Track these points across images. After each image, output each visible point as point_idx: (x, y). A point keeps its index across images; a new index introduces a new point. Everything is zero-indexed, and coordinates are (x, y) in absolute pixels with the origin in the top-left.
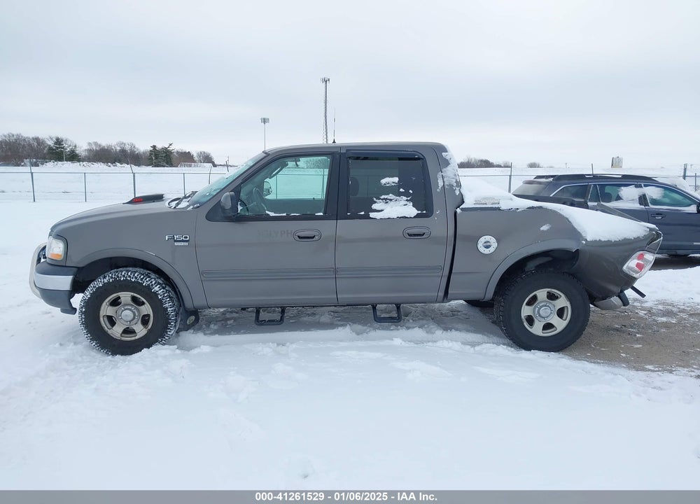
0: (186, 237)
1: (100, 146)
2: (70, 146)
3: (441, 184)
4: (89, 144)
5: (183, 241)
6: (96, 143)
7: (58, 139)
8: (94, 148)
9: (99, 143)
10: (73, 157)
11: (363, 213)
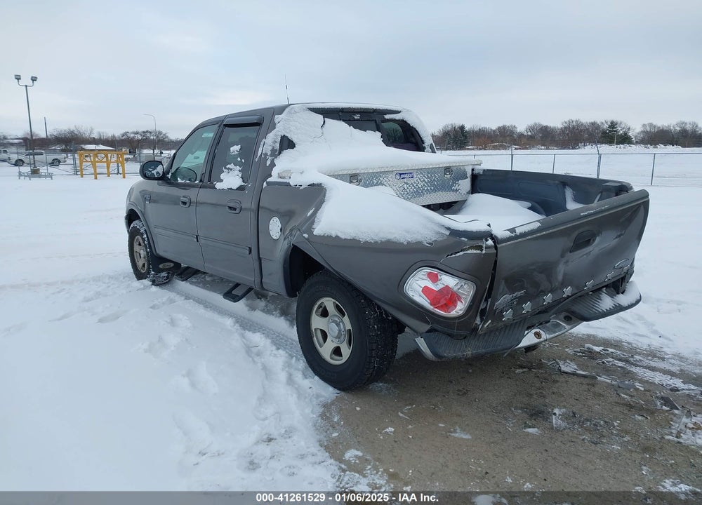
0: (149, 197)
1: (655, 127)
2: (624, 128)
3: (259, 153)
4: (644, 125)
5: (148, 200)
6: (651, 125)
7: (612, 123)
8: (649, 130)
9: (654, 124)
10: (625, 139)
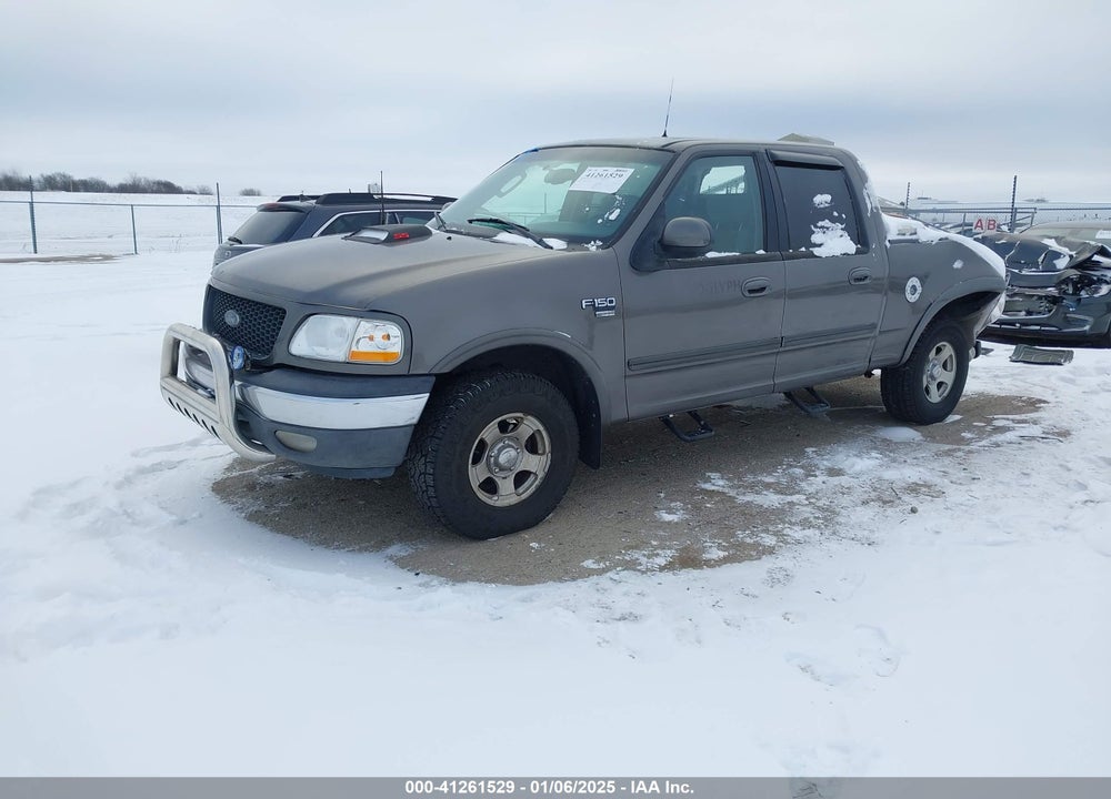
0: (611, 302)
3: (869, 206)
5: (607, 308)
11: (803, 249)
